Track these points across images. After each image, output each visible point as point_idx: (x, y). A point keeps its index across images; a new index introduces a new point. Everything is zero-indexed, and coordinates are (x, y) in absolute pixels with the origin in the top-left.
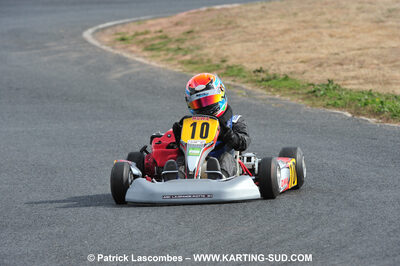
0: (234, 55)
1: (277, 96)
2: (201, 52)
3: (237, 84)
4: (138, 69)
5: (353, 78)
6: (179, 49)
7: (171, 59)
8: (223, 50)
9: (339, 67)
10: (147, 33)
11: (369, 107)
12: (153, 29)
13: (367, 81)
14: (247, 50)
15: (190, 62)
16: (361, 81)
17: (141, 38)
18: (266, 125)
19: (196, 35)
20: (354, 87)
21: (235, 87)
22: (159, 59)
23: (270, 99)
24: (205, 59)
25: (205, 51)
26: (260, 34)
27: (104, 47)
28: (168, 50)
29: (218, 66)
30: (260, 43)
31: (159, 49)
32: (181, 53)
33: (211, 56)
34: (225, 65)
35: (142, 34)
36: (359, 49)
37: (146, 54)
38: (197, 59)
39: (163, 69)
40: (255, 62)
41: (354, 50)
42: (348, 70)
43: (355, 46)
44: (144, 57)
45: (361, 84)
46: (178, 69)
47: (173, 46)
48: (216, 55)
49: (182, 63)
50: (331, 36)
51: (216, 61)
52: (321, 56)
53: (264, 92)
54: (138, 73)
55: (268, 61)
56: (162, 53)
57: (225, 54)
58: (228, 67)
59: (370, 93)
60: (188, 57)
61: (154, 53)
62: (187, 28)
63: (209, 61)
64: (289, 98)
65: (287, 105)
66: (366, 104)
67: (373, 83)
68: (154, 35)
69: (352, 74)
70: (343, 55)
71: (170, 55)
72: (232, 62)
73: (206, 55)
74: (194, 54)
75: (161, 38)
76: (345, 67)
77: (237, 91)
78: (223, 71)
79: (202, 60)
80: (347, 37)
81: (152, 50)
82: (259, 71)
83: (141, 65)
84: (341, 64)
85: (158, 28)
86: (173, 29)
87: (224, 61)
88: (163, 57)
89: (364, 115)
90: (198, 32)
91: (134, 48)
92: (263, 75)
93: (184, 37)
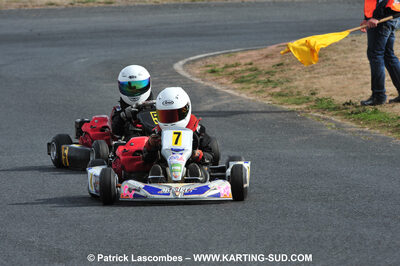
4: (228, 102)
6: (269, 81)
8: (313, 83)
10: (237, 65)
12: (243, 62)
14: (337, 83)
15: (280, 95)
17: (231, 70)
18: (355, 157)
19: (286, 68)
21: (324, 119)
22: (249, 91)
23: (360, 132)
26: (350, 67)
27: (195, 79)
28: (258, 82)
30: (350, 76)
31: (249, 82)
32: (271, 85)
33: (300, 89)
34: (314, 97)
35: (233, 66)
37: (236, 86)
38: (287, 91)
40: (345, 95)
44: (234, 89)
46: (267, 101)
47: (263, 79)
49: (272, 95)
51: (306, 94)
53: (354, 124)
54: (228, 104)
55: (358, 94)
58: (318, 100)
60: (278, 90)
61: (244, 85)
62: (277, 61)
63: (299, 93)
68: (244, 68)
72: (321, 94)
73: (297, 87)
74: (284, 87)
75: (251, 70)
78: (313, 104)
81: (242, 82)
82: (348, 104)
83: (232, 96)
85: (249, 61)
86: (263, 61)
88: (253, 89)
90: (287, 65)
91: (224, 80)
93: (273, 69)
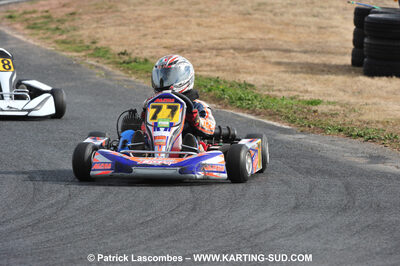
0: (105, 38)
1: (133, 78)
2: (77, 33)
3: (100, 65)
5: (208, 65)
7: (47, 38)
9: (197, 54)
11: (212, 93)
13: (219, 68)
16: (213, 68)
20: (205, 73)
24: (78, 39)
25: (81, 32)
29: (88, 47)
36: (220, 39)
39: (38, 47)
41: (215, 39)
42: (205, 58)
43: (217, 35)
45: (212, 71)
48: (89, 37)
50: (199, 25)
52: (184, 43)
56: (42, 31)
57: (98, 36)
59: (217, 81)
64: (142, 81)
65: (138, 87)
66: (210, 90)
67: (224, 71)
69: (208, 61)
70: (204, 43)
71: (49, 33)
76: (203, 54)
77: (97, 71)
79: (75, 40)
80: (212, 27)
84: (200, 52)
87: (94, 43)
89: (205, 100)
92: (126, 58)
